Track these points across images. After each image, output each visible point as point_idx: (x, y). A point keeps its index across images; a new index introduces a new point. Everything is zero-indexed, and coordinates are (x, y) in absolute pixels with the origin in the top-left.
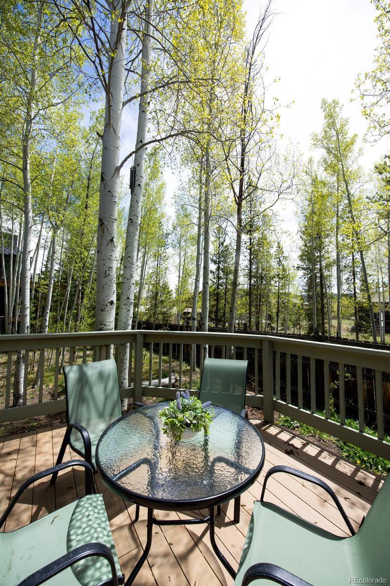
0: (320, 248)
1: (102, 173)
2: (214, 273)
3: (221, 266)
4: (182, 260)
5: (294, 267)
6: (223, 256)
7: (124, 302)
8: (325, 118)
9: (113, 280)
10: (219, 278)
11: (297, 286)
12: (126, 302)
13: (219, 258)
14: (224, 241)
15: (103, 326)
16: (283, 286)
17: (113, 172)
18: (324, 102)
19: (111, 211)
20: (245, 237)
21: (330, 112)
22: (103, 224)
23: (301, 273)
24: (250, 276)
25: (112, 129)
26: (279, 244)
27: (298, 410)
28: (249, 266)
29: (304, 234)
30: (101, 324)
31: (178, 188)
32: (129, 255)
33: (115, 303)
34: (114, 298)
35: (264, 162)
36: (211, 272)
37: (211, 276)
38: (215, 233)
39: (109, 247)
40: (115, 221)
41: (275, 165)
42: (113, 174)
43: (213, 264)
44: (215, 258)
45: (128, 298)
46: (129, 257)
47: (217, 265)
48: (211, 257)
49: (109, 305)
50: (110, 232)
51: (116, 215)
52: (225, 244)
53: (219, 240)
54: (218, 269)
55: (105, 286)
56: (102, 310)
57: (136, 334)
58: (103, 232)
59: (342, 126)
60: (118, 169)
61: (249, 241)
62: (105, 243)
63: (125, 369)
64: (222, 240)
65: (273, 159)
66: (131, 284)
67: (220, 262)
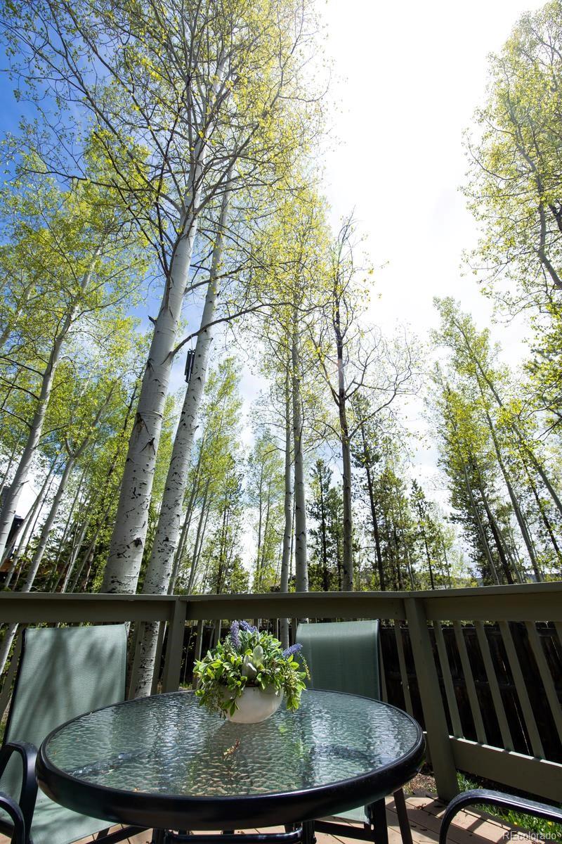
0: (479, 484)
1: (150, 359)
2: (316, 534)
3: (327, 523)
4: (264, 515)
5: (445, 518)
6: (328, 506)
7: (160, 546)
8: (442, 315)
9: (146, 504)
10: (326, 544)
11: (459, 556)
12: (163, 547)
13: (323, 508)
14: (329, 482)
15: (116, 585)
16: (434, 552)
17: (164, 357)
18: (436, 300)
19: (155, 404)
20: (358, 472)
21: (447, 308)
22: (142, 420)
23: (459, 528)
24: (377, 536)
25: (169, 312)
26: (414, 482)
27: (505, 755)
28: (372, 517)
29: (450, 466)
30: (113, 582)
31: (255, 402)
32: (175, 471)
33: (144, 544)
34: (142, 534)
35: (369, 352)
36: (312, 533)
37: (310, 540)
38: (314, 471)
39: (146, 453)
40: (159, 417)
41: (384, 354)
42: (164, 359)
43: (313, 520)
44: (316, 510)
45: (167, 540)
46: (176, 473)
47: (321, 521)
48: (310, 508)
49: (132, 546)
50: (150, 432)
51: (162, 411)
52: (331, 487)
53: (321, 481)
54: (323, 527)
55: (130, 514)
56: (119, 554)
57: (174, 601)
58: (140, 432)
59: (467, 322)
60: (172, 355)
61: (367, 477)
62: (140, 446)
63: (145, 683)
64: (324, 481)
65: (380, 348)
66: (175, 516)
67: (324, 516)
